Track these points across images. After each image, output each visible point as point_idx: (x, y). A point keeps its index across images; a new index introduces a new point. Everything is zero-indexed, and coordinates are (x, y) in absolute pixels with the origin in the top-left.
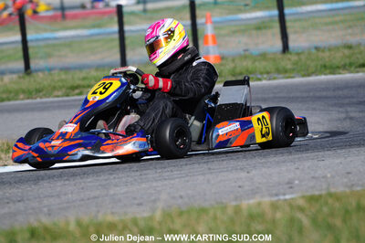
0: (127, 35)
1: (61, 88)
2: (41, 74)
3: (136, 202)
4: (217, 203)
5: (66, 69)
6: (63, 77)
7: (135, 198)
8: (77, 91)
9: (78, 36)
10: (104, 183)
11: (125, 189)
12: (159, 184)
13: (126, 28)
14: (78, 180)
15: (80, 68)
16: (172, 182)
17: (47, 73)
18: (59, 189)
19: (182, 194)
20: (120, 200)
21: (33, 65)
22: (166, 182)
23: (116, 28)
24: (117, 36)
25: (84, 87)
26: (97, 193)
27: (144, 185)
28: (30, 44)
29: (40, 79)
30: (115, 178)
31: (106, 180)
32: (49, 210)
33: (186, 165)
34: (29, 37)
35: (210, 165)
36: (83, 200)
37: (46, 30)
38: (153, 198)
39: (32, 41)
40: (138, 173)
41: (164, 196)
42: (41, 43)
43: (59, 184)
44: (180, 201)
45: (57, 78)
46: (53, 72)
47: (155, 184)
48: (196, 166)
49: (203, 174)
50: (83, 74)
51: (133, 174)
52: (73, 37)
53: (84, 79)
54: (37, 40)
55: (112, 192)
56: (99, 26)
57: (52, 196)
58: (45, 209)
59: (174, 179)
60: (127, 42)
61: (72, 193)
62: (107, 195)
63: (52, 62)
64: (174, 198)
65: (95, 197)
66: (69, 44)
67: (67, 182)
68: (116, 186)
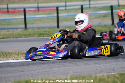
0: (59, 17)
1: (37, 34)
2: (30, 29)
3: (61, 73)
4: (89, 75)
5: (39, 28)
6: (38, 30)
7: (61, 72)
8: (42, 36)
9: (43, 17)
10: (50, 66)
11: (57, 69)
12: (69, 67)
13: (59, 15)
14: (42, 65)
15: (43, 28)
16: (74, 67)
17: (32, 29)
18: (35, 68)
19: (77, 71)
20: (56, 73)
21: (28, 26)
22: (71, 67)
23: (56, 15)
24: (56, 18)
25: (44, 34)
26: (48, 70)
27: (64, 68)
28: (27, 19)
29: (30, 31)
30: (54, 65)
31: (51, 66)
32: (32, 75)
33: (78, 61)
34: (27, 17)
35: (86, 62)
36: (43, 72)
37: (32, 15)
38: (67, 72)
39: (28, 18)
40: (62, 64)
41: (71, 72)
42: (31, 19)
43: (35, 66)
44: (76, 74)
45: (35, 31)
46: (34, 29)
47: (67, 68)
48: (82, 62)
49: (84, 65)
50: (44, 30)
51: (60, 64)
52: (41, 17)
53: (45, 31)
54: (29, 18)
55: (53, 70)
56: (50, 14)
57: (33, 70)
58: (31, 75)
59: (74, 66)
60: (60, 20)
61: (40, 70)
62: (51, 71)
63: (34, 25)
64: (74, 72)
65: (47, 71)
66: (40, 19)
67: (38, 66)
68: (54, 68)
